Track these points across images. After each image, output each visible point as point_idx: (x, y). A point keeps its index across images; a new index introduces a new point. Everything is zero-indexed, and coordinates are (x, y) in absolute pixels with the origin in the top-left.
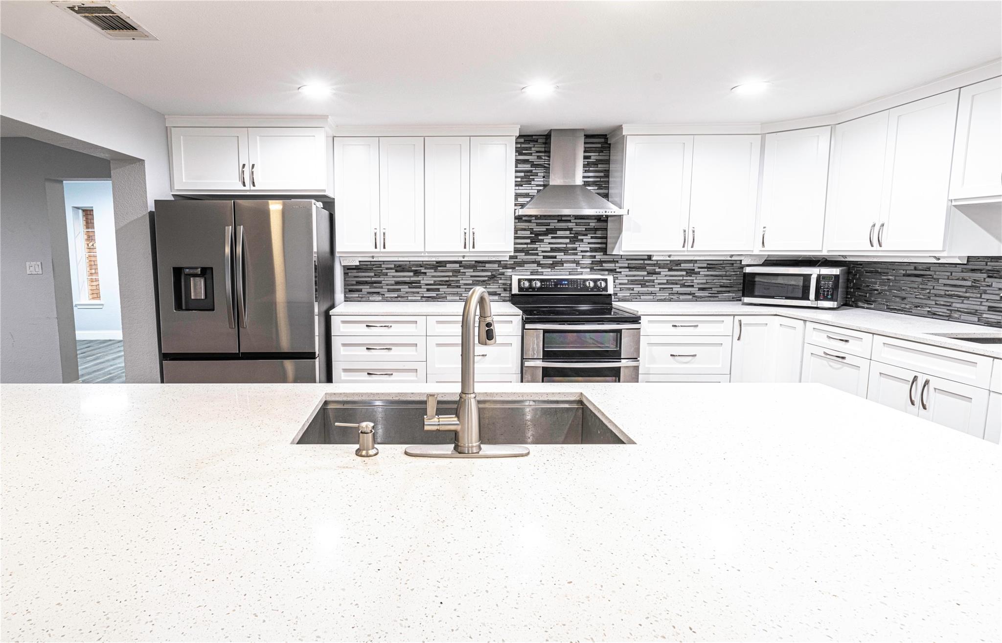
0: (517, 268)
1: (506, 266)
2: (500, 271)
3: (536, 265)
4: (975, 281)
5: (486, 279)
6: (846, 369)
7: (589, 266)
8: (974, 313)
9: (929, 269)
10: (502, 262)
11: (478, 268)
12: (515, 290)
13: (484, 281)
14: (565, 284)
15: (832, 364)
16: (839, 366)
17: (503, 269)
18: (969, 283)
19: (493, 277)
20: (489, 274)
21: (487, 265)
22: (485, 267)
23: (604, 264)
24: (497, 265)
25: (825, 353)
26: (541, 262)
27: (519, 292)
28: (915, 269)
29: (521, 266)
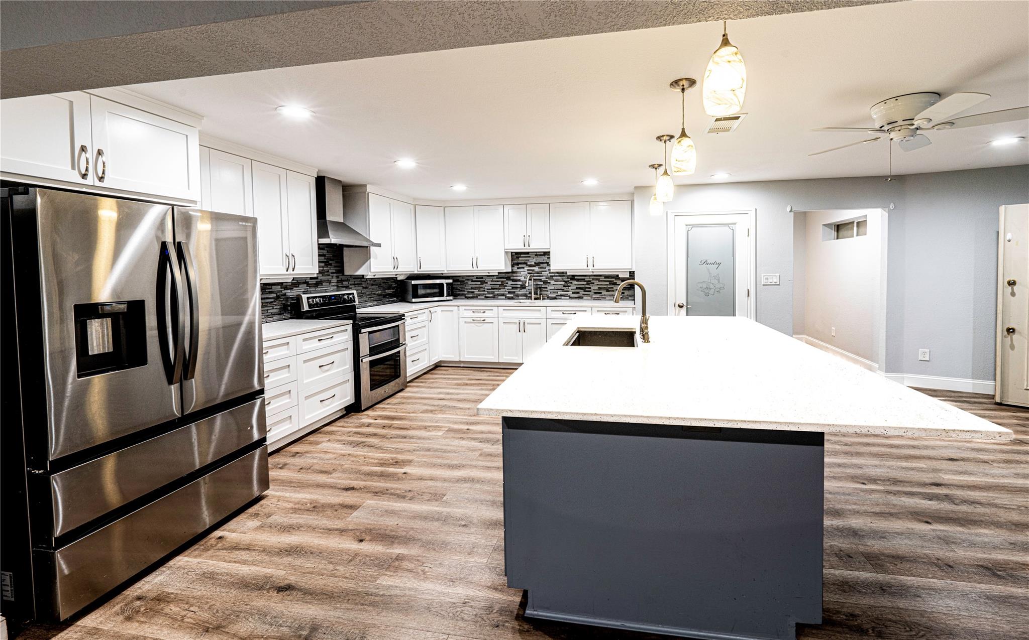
0: (294, 289)
1: (286, 287)
2: (283, 292)
3: (306, 285)
4: (502, 282)
5: (273, 300)
6: (486, 325)
7: (336, 284)
8: (503, 295)
9: (482, 278)
10: (284, 284)
11: (267, 290)
12: (306, 308)
13: (271, 302)
14: (333, 299)
15: (477, 324)
16: (481, 325)
17: (284, 290)
18: (500, 283)
19: (278, 297)
20: (275, 295)
21: (273, 287)
22: (271, 289)
23: (343, 283)
24: (280, 287)
25: (473, 320)
26: (310, 283)
27: (309, 308)
28: (477, 278)
29: (296, 287)
